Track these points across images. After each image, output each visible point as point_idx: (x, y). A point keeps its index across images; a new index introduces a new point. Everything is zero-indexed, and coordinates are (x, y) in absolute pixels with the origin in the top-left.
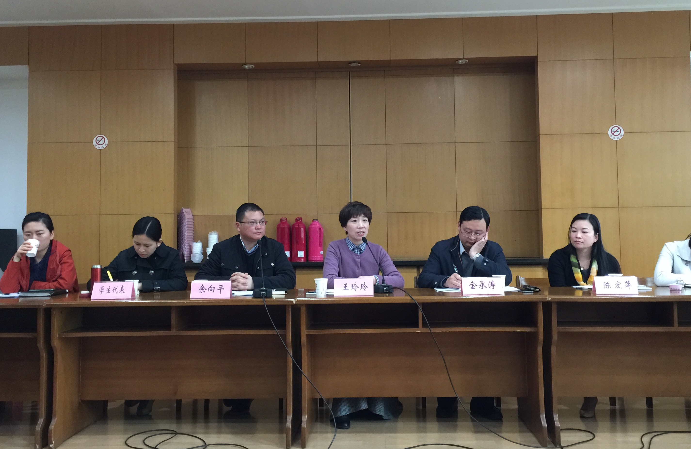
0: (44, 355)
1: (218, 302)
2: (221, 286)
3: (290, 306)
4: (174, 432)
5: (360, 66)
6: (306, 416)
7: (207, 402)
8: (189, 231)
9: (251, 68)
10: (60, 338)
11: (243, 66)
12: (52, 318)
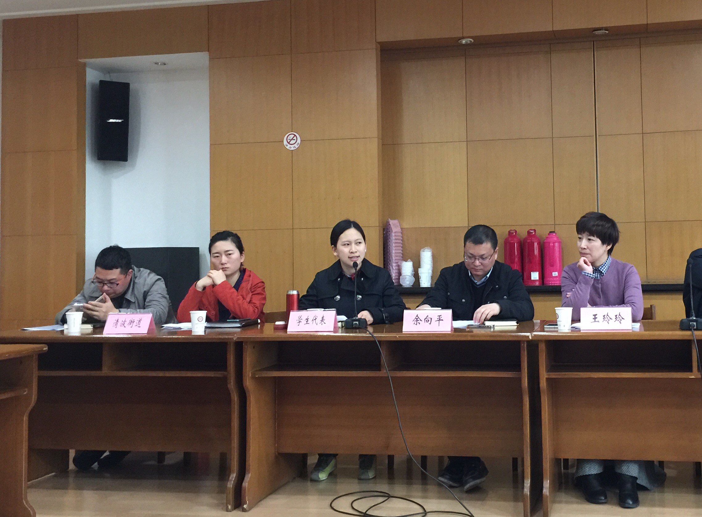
0: (235, 398)
1: (436, 337)
2: (440, 316)
3: (525, 343)
4: (387, 495)
5: (607, 33)
6: (549, 481)
7: (424, 459)
8: (396, 248)
9: (469, 42)
10: (253, 378)
11: (459, 41)
12: (244, 354)
